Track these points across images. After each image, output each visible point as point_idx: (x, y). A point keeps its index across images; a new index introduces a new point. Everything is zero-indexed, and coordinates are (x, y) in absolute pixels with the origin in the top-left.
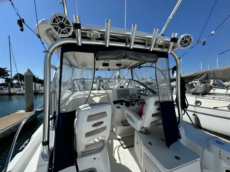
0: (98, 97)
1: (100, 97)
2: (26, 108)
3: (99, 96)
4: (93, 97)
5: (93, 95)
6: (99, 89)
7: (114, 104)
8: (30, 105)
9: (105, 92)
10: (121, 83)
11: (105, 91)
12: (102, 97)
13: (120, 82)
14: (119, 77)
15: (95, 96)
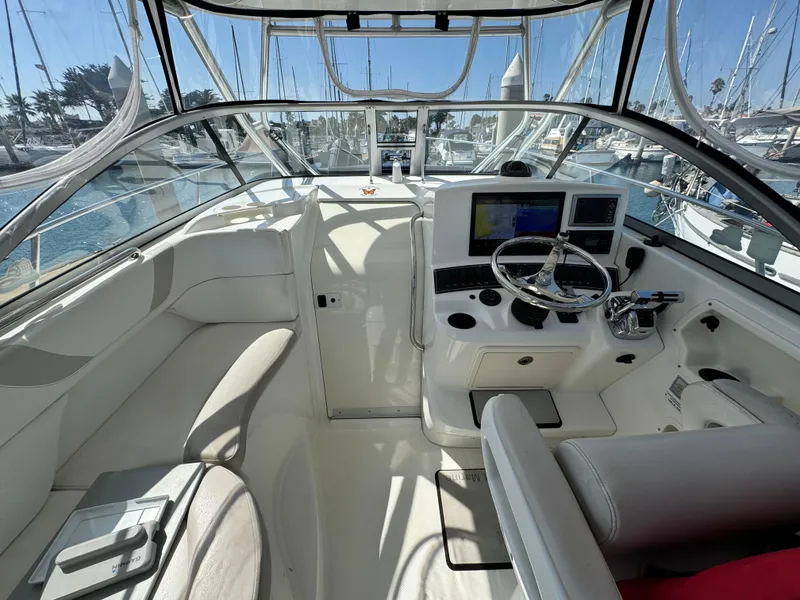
0: (363, 226)
1: (379, 228)
3: (370, 218)
4: (338, 222)
5: (338, 210)
6: (386, 172)
9: (410, 195)
10: (521, 138)
11: (413, 188)
12: (387, 224)
13: (517, 132)
14: (515, 93)
15: (352, 218)
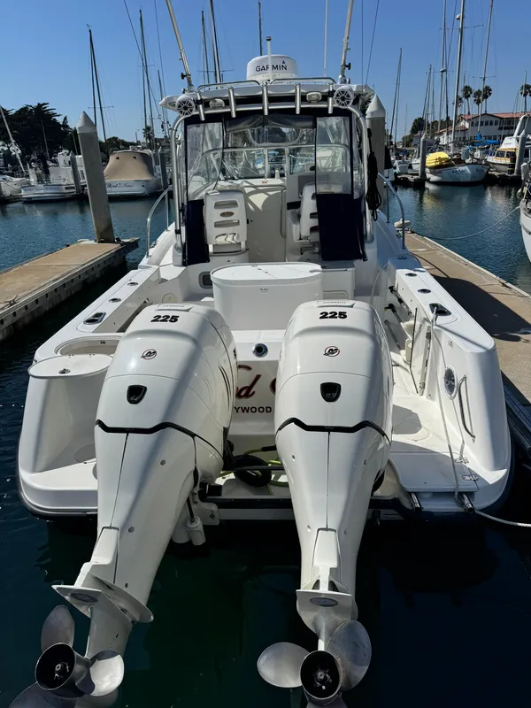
0: (263, 194)
1: (268, 195)
2: (98, 232)
3: (264, 192)
4: (252, 193)
5: (253, 189)
6: (273, 176)
7: (288, 209)
8: (103, 226)
9: (281, 182)
12: (271, 193)
15: (257, 192)
